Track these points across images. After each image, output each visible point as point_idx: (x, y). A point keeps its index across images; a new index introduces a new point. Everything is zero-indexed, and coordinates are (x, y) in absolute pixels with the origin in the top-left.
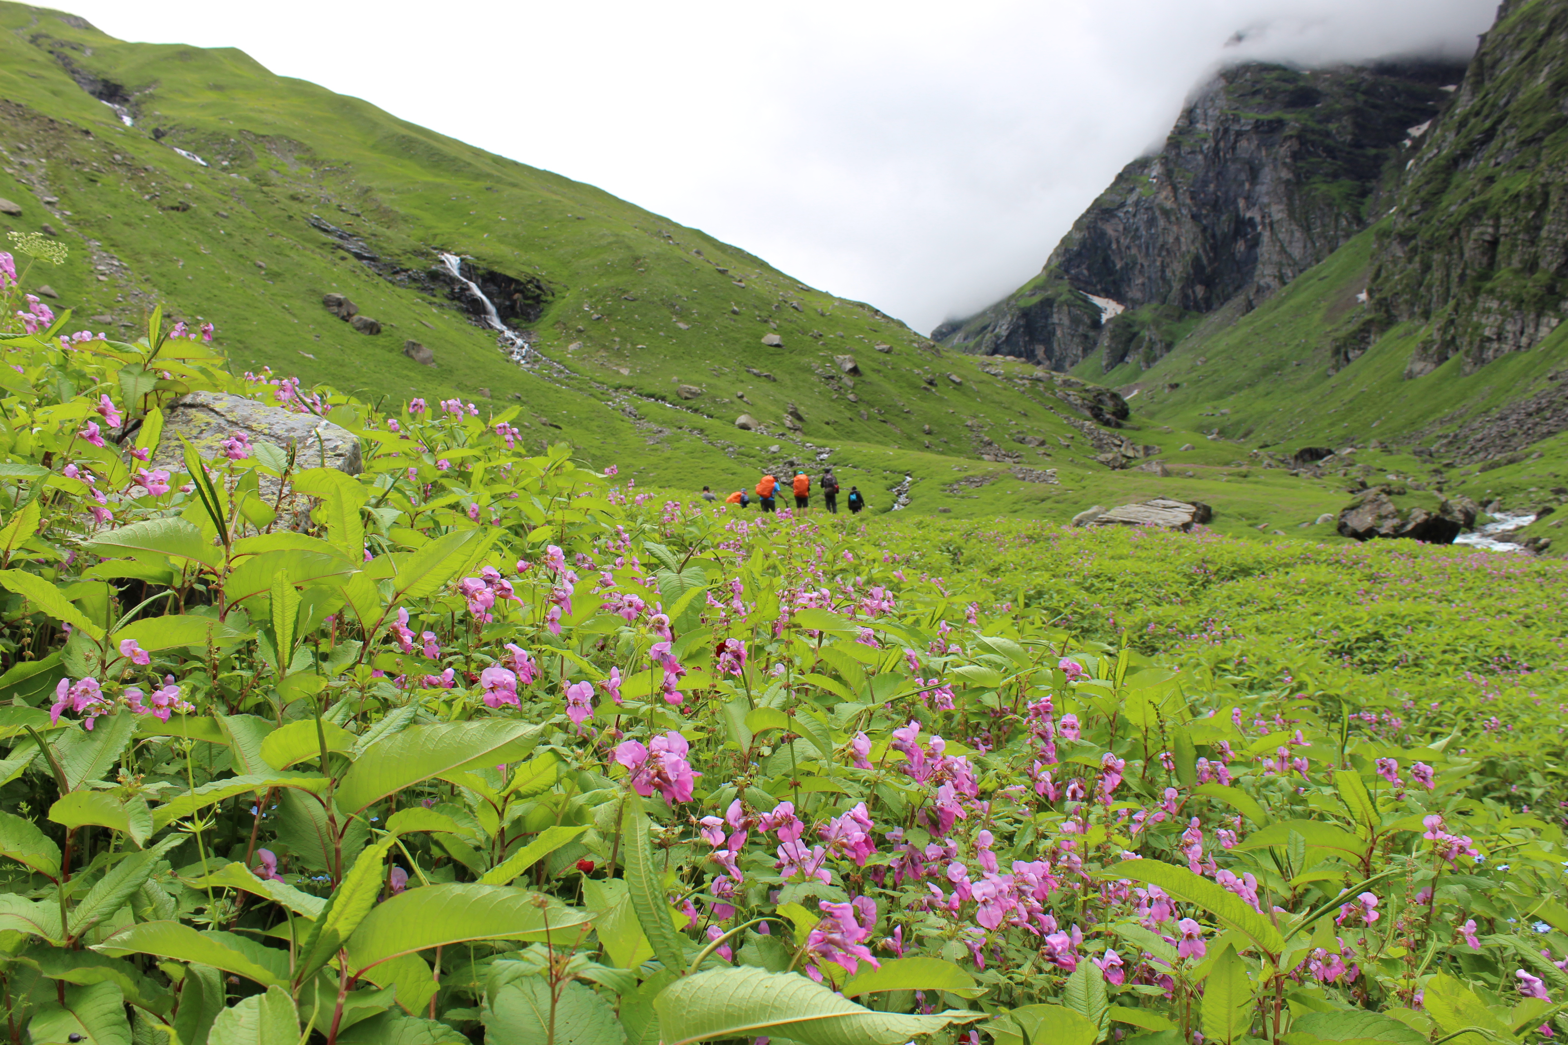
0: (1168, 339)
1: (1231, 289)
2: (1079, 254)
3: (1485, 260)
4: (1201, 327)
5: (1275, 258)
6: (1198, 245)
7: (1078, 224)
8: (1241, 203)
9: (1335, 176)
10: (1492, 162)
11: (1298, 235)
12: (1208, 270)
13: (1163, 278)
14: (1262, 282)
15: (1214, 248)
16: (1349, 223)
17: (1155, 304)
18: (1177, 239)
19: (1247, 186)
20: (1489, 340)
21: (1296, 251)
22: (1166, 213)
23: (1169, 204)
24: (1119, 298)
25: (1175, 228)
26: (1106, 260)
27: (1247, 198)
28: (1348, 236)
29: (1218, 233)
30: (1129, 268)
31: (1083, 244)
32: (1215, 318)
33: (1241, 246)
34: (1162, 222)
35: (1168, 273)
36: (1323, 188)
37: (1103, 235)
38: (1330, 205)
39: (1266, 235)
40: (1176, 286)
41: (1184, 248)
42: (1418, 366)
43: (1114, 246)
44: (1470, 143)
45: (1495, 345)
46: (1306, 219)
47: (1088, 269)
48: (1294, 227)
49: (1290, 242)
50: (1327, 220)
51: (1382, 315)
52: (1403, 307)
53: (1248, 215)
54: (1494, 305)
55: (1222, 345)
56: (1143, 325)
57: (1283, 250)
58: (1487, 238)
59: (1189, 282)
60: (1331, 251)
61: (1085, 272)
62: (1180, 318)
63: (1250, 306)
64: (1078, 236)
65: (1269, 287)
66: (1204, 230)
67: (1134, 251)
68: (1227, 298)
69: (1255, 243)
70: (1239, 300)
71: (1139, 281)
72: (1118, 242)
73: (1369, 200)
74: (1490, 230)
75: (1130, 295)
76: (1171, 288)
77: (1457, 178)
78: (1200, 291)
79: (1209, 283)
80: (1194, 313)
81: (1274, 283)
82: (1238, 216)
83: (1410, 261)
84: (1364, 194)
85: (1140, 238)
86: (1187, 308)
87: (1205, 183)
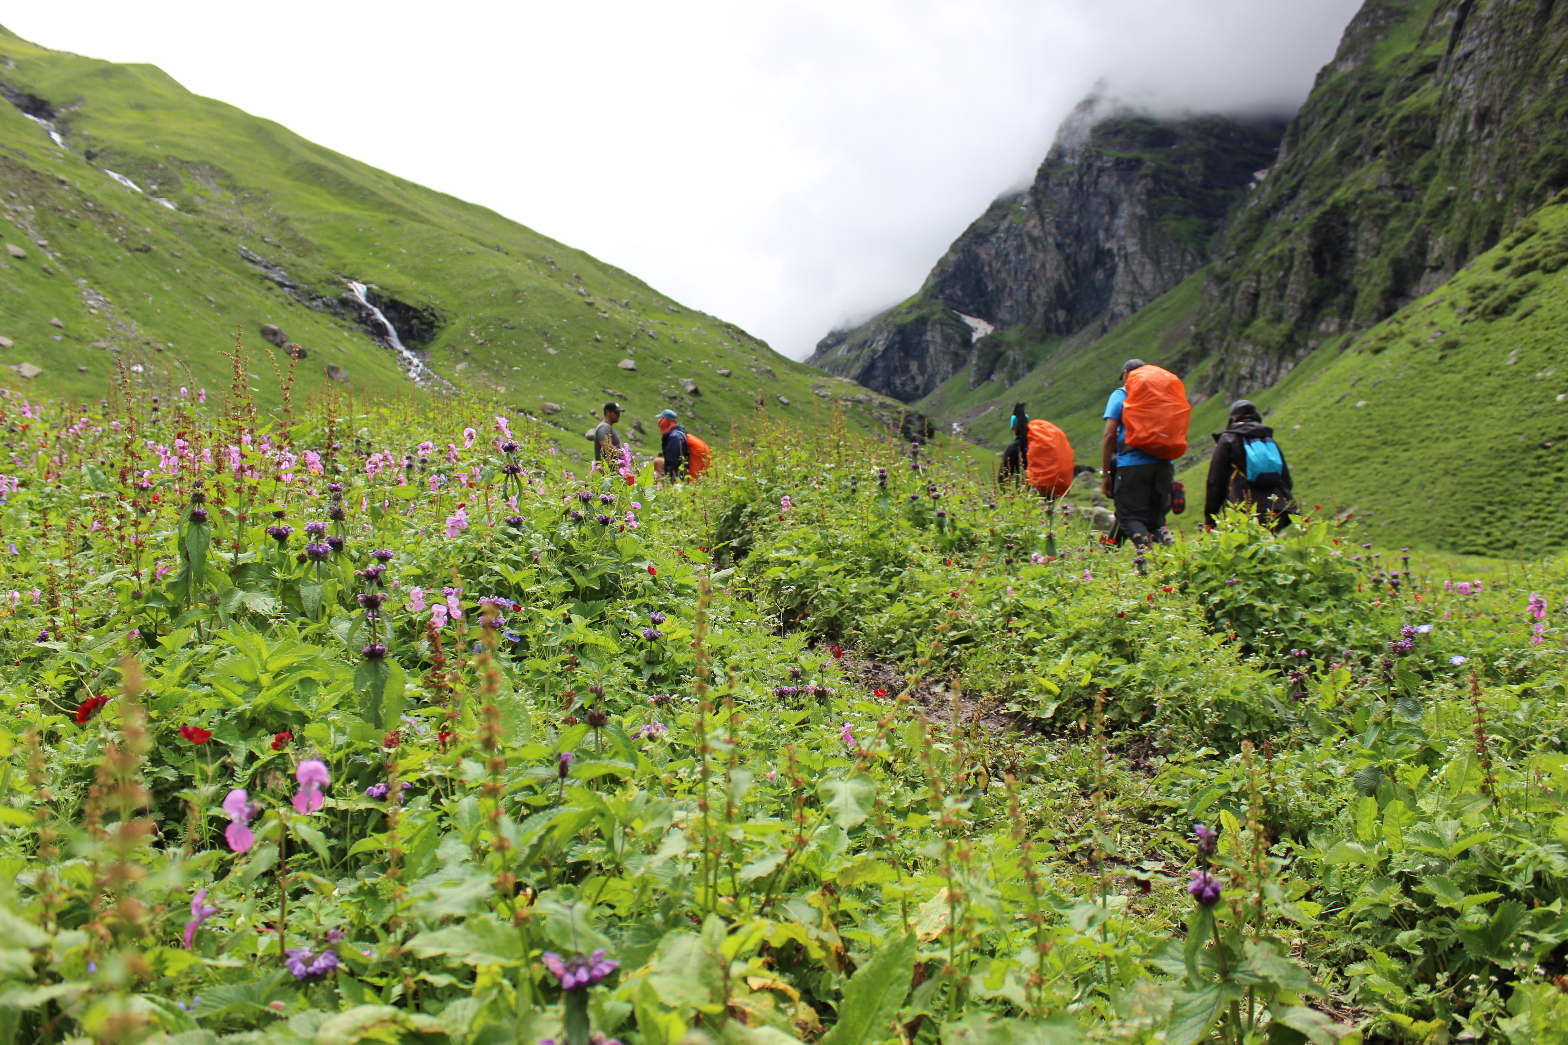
0: (1030, 359)
1: (1089, 315)
2: (954, 275)
3: (1249, 310)
4: (1061, 349)
5: (1128, 288)
6: (1061, 272)
7: (954, 247)
8: (1101, 235)
9: (1185, 214)
10: (1292, 217)
11: (1148, 267)
12: (1070, 296)
13: (1029, 301)
14: (1116, 310)
15: (1076, 275)
16: (1194, 259)
17: (1021, 326)
18: (1043, 265)
19: (1107, 219)
20: (1244, 378)
21: (1147, 282)
22: (1034, 240)
23: (1036, 233)
24: (989, 318)
25: (1041, 255)
26: (979, 283)
27: (1107, 230)
28: (1192, 270)
29: (1080, 261)
30: (998, 291)
31: (958, 266)
32: (1073, 341)
33: (1100, 275)
34: (1029, 249)
35: (1034, 298)
36: (1173, 224)
37: (976, 258)
38: (1178, 241)
39: (1121, 266)
40: (1041, 310)
41: (1049, 275)
42: (1196, 397)
43: (986, 269)
44: (1280, 197)
45: (1248, 383)
46: (1157, 253)
47: (962, 290)
48: (1146, 260)
49: (1142, 274)
50: (1174, 255)
51: (1197, 348)
52: (1214, 342)
53: (1108, 246)
55: (1069, 369)
56: (1009, 345)
57: (1135, 281)
58: (1252, 291)
59: (1051, 307)
60: (1177, 283)
61: (959, 293)
62: (1042, 340)
63: (1104, 330)
64: (953, 258)
65: (1122, 315)
66: (1067, 258)
67: (1004, 275)
68: (1086, 323)
69: (1111, 273)
70: (1096, 325)
71: (1008, 303)
72: (990, 266)
73: (1214, 238)
74: (1254, 284)
75: (1000, 316)
76: (1036, 310)
77: (1267, 228)
78: (1061, 315)
79: (1070, 309)
80: (1055, 336)
81: (1126, 311)
82: (1098, 246)
83: (1223, 300)
84: (1210, 231)
85: (1009, 263)
86: (1049, 330)
87: (1069, 214)
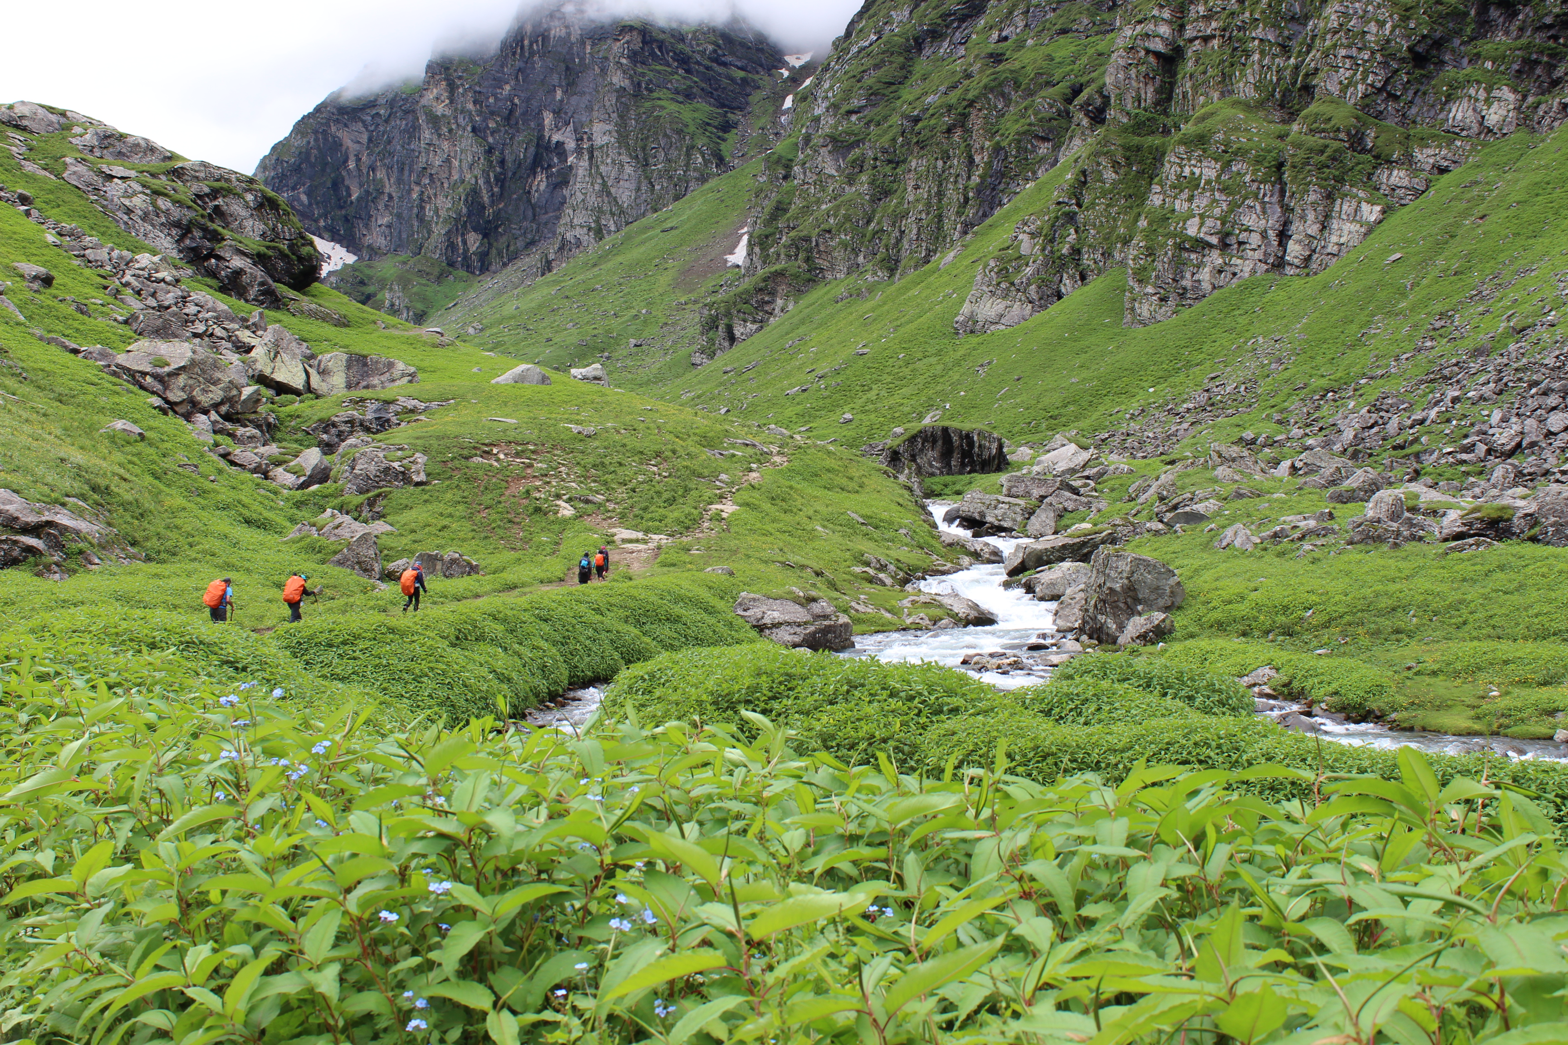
0: (420, 306)
1: (520, 244)
2: (297, 169)
3: (1149, 94)
4: (471, 294)
5: (592, 200)
6: (477, 172)
7: (302, 125)
8: (548, 118)
9: (689, 96)
10: (995, 35)
11: (628, 170)
12: (489, 212)
13: (421, 218)
14: (569, 236)
15: (501, 180)
16: (706, 162)
17: (403, 256)
18: (448, 161)
19: (559, 94)
20: (1200, 245)
21: (625, 194)
22: (434, 120)
23: (440, 109)
24: (350, 243)
25: (446, 145)
26: (337, 184)
27: (557, 113)
28: (703, 179)
29: (509, 158)
30: (371, 197)
31: (304, 155)
32: (490, 283)
33: (540, 183)
34: (427, 134)
35: (429, 213)
36: (672, 107)
37: (337, 145)
38: (679, 132)
39: (582, 166)
40: (439, 230)
41: (456, 176)
42: (989, 308)
43: (352, 165)
44: (944, 16)
45: (1215, 258)
46: (644, 149)
47: (309, 194)
48: (625, 159)
49: (618, 180)
50: (674, 153)
53: (556, 138)
54: (1209, 171)
56: (383, 284)
57: (605, 190)
58: (1158, 46)
59: (459, 226)
60: (677, 198)
61: (304, 198)
62: (440, 278)
63: (547, 267)
64: (299, 142)
65: (578, 243)
66: (490, 151)
67: (380, 174)
68: (514, 257)
69: (563, 180)
70: (532, 259)
71: (385, 220)
72: (359, 160)
73: (732, 136)
74: (1164, 30)
75: (368, 240)
76: (430, 232)
78: (474, 241)
79: (488, 232)
80: (462, 273)
81: (587, 238)
82: (541, 137)
83: (851, 180)
84: (726, 127)
85: (391, 154)
86: (451, 264)
87: (499, 83)
